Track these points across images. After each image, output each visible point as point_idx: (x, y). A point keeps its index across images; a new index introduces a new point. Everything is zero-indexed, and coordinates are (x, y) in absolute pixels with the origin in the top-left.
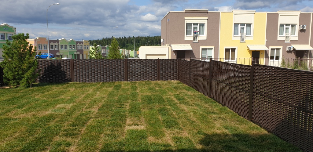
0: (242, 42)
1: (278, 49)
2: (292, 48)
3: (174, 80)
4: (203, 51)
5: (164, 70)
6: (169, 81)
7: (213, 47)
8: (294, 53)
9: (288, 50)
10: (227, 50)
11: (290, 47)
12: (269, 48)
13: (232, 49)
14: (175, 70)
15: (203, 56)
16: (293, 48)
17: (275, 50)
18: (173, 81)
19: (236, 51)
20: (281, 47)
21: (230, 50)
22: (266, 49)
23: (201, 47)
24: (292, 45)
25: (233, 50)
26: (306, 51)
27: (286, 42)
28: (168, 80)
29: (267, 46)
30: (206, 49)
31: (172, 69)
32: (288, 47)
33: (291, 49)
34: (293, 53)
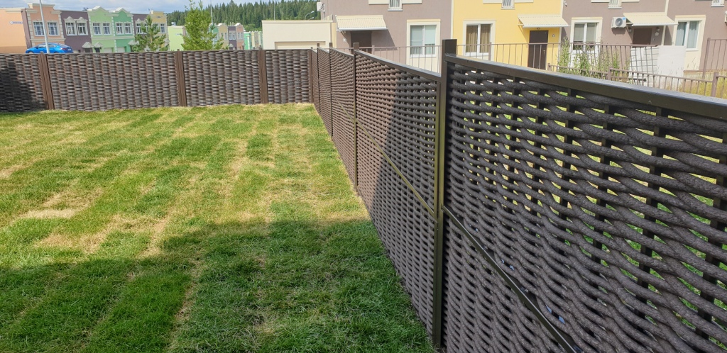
0: (506, 7)
1: (592, 25)
2: (624, 21)
3: (301, 102)
4: (413, 32)
5: (275, 78)
6: (290, 104)
7: (437, 22)
8: (629, 33)
9: (615, 26)
10: (471, 29)
11: (619, 20)
12: (570, 23)
13: (483, 26)
14: (303, 78)
15: (414, 45)
16: (627, 21)
17: (586, 27)
18: (299, 103)
19: (493, 29)
20: (599, 20)
21: (479, 29)
22: (563, 24)
23: (410, 23)
24: (625, 14)
25: (486, 28)
26: (658, 28)
27: (611, 6)
28: (287, 101)
29: (567, 17)
30: (421, 27)
31: (296, 76)
32: (615, 19)
33: (621, 24)
34: (626, 32)
